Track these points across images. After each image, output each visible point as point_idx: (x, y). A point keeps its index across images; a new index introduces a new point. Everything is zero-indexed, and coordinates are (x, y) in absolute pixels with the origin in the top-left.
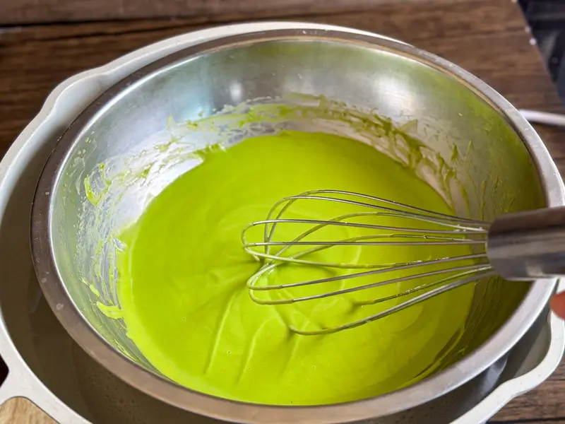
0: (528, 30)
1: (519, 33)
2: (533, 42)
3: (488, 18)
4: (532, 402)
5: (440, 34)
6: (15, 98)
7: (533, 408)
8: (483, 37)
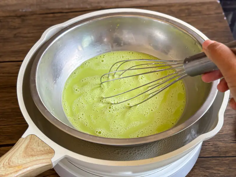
0: (223, 14)
1: (220, 15)
2: (225, 18)
3: (208, 9)
4: (216, 150)
5: (189, 15)
6: (29, 35)
7: (217, 153)
8: (206, 16)
